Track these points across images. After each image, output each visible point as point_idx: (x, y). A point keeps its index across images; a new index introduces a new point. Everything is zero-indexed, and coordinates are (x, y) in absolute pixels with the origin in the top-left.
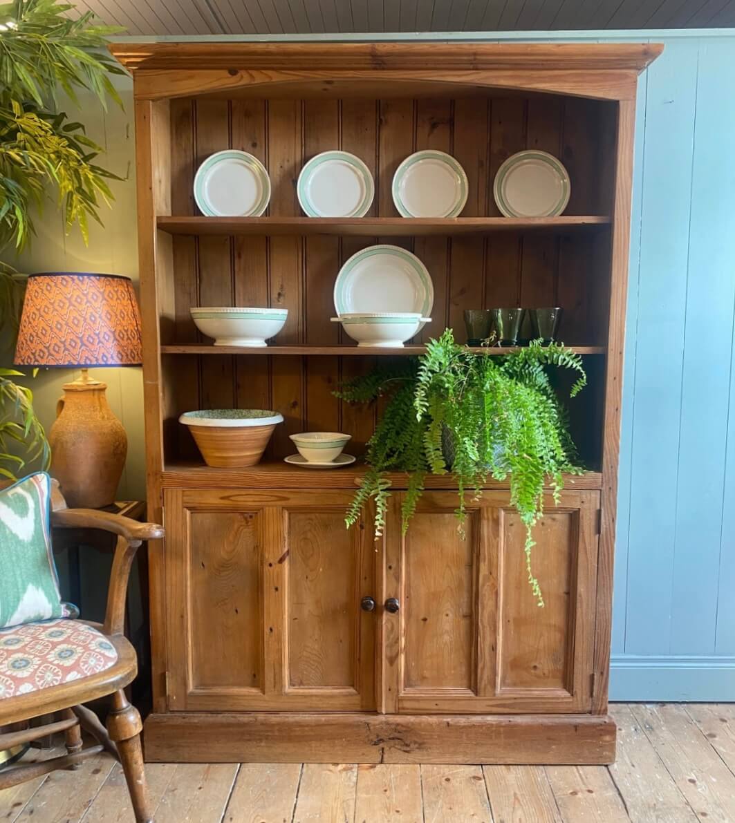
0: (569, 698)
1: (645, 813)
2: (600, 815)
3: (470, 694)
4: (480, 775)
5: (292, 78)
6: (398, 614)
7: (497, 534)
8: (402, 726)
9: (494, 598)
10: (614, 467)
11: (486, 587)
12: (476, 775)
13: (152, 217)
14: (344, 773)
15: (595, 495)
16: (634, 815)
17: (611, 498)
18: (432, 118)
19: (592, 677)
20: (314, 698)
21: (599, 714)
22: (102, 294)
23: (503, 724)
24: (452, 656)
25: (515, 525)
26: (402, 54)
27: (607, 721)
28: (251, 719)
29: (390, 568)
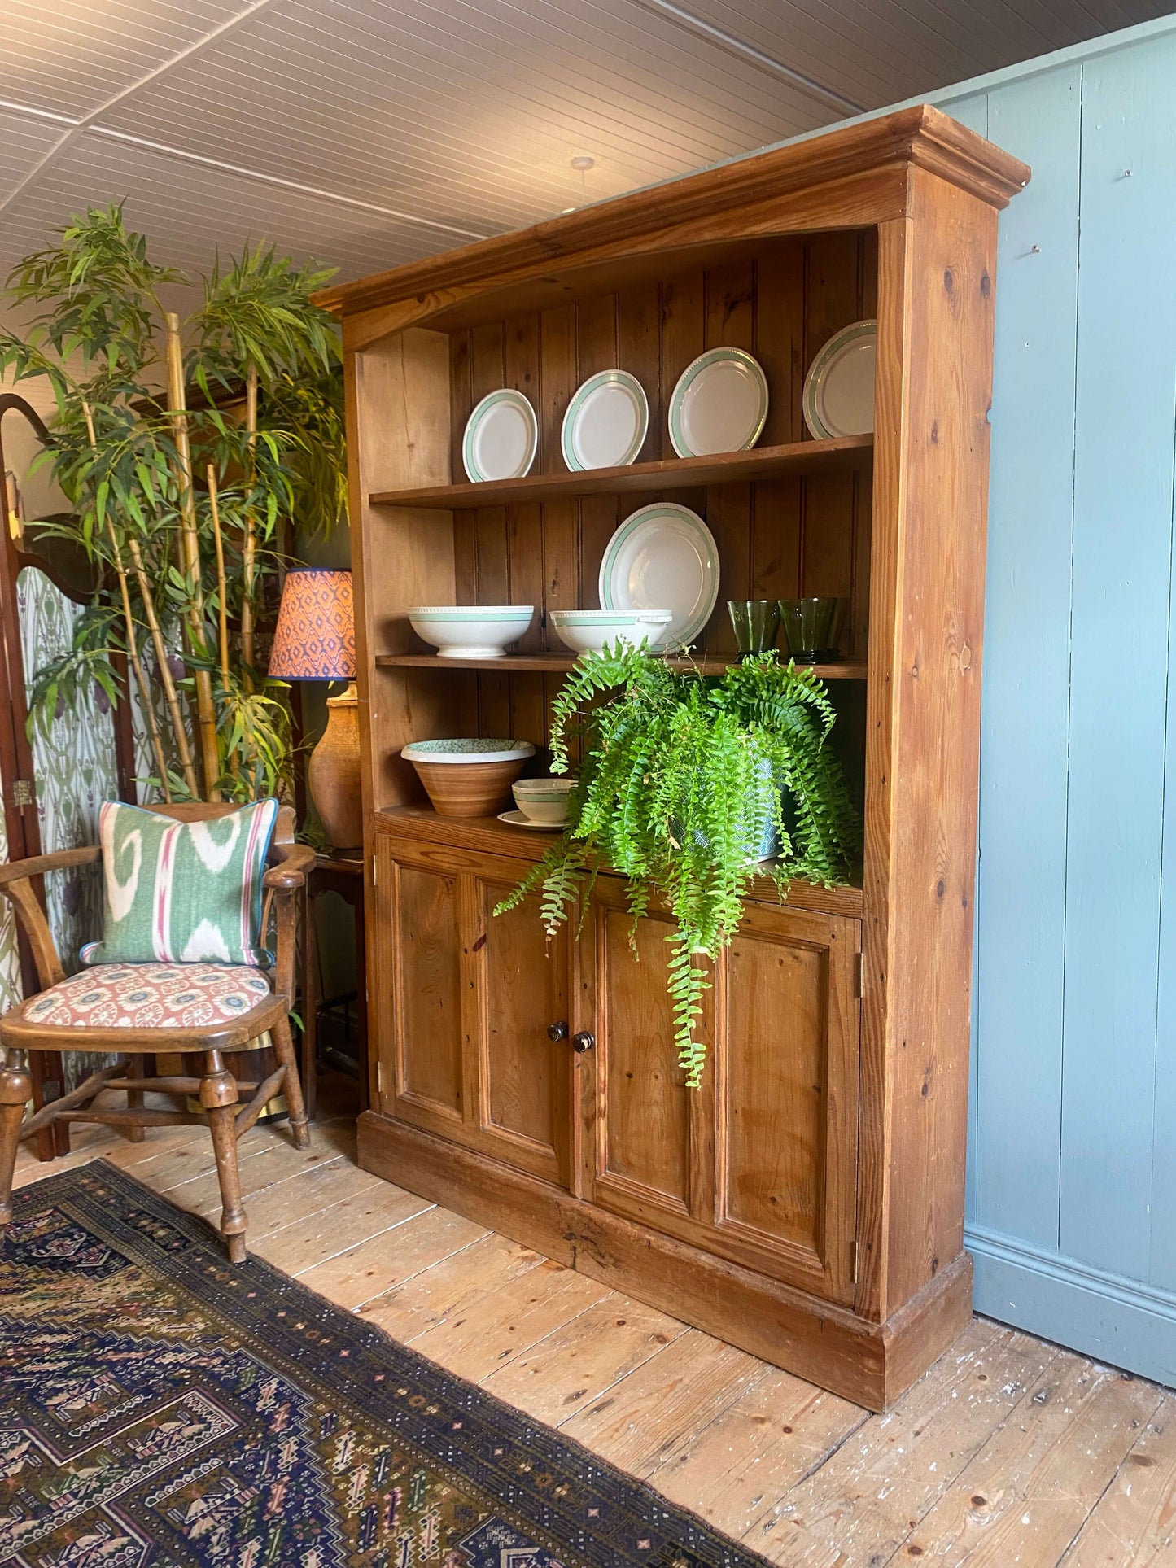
0: (818, 1270)
1: (825, 1498)
3: (683, 1209)
4: (671, 1337)
6: (594, 1057)
8: (598, 1224)
10: (883, 883)
12: (666, 1334)
13: (360, 497)
14: (521, 1261)
15: (851, 927)
16: (805, 1491)
17: (878, 938)
18: (728, 295)
19: (853, 1245)
20: (511, 1148)
21: (861, 1315)
22: (334, 592)
25: (742, 956)
27: (872, 1332)
29: (585, 986)
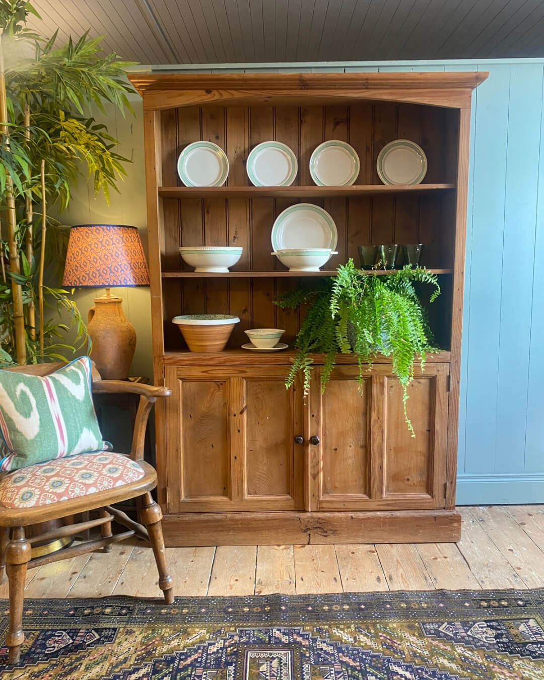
0: (430, 499)
1: (482, 568)
2: (452, 570)
3: (366, 497)
4: (374, 550)
5: (246, 95)
6: (318, 446)
7: (382, 393)
8: (322, 519)
9: (381, 434)
10: (459, 348)
11: (375, 428)
12: (371, 550)
13: (155, 188)
14: (285, 551)
15: (447, 366)
16: (474, 570)
17: (457, 368)
18: (335, 119)
19: (445, 485)
20: (264, 503)
21: (450, 510)
22: (122, 238)
23: (388, 517)
24: (354, 473)
25: (394, 387)
26: (319, 80)
27: (455, 513)
28: (223, 517)
29: (313, 416)
